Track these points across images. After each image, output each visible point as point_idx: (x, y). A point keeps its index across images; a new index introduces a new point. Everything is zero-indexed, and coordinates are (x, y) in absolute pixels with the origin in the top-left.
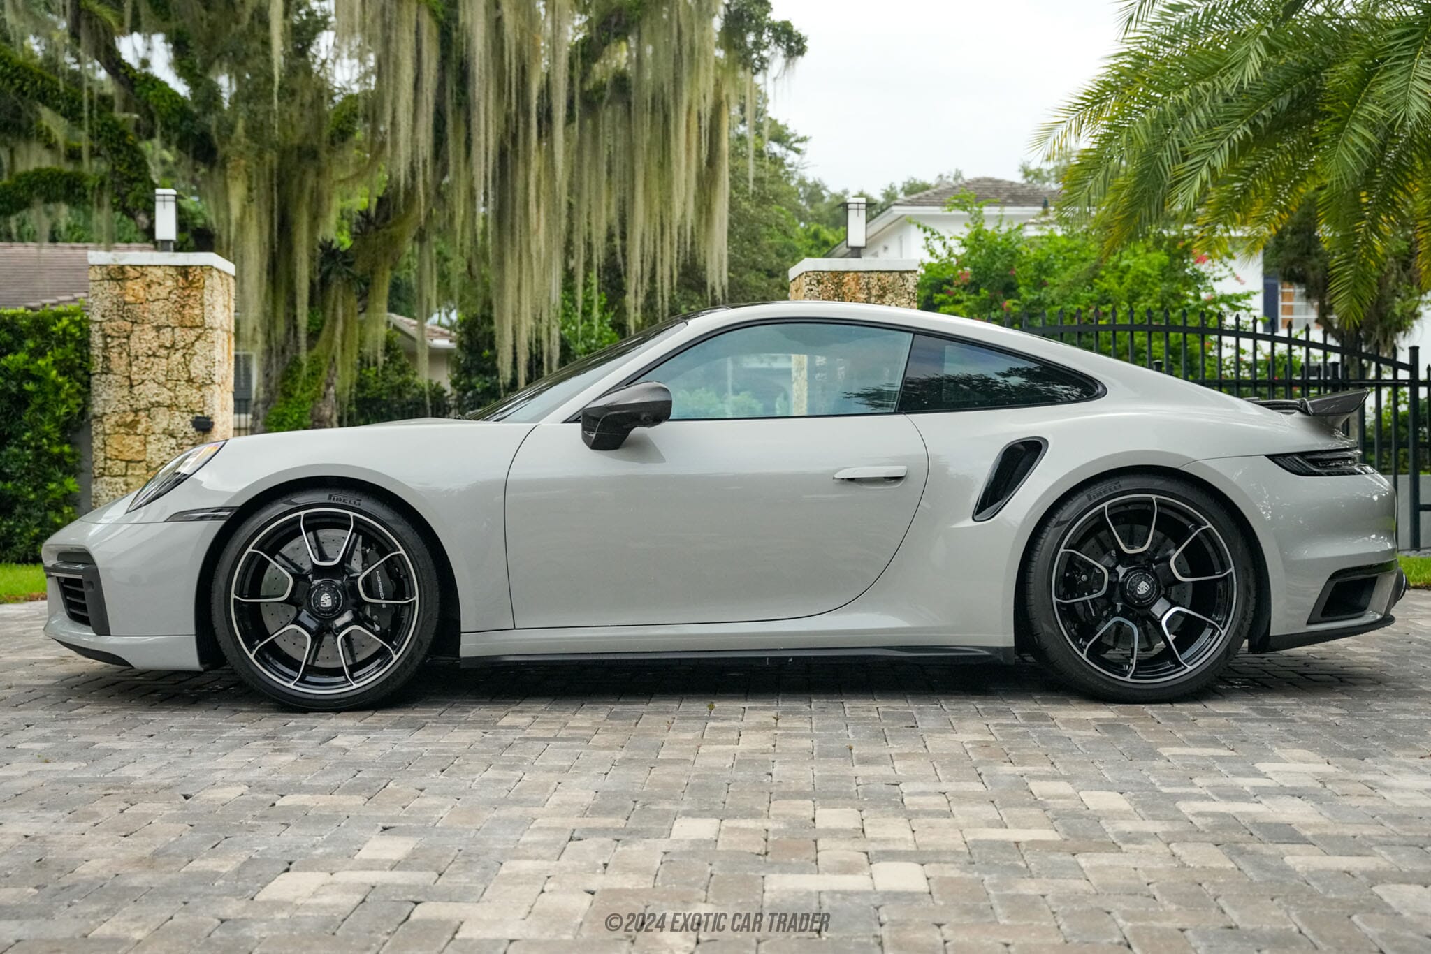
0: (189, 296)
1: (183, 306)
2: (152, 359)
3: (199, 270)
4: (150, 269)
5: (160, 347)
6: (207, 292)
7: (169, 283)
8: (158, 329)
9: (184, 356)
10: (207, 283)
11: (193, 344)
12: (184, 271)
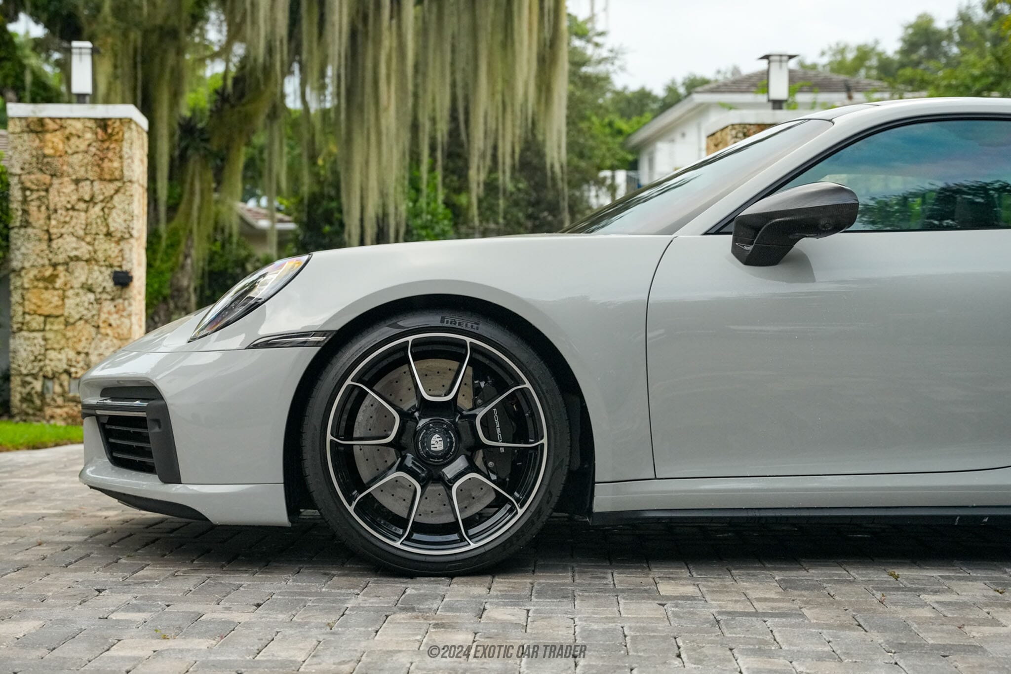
0: (108, 149)
1: (102, 159)
2: (71, 213)
3: (118, 124)
4: (69, 122)
5: (81, 199)
6: (126, 145)
7: (89, 136)
8: (77, 182)
9: (103, 209)
10: (126, 136)
11: (112, 197)
12: (103, 123)
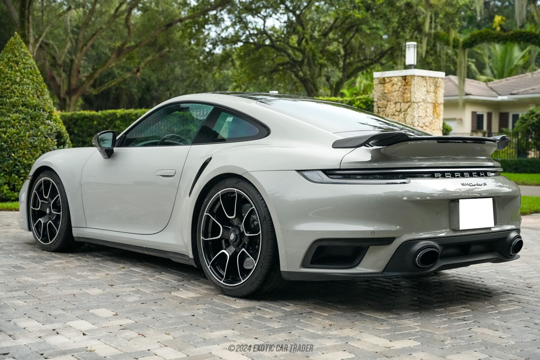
0: (406, 89)
1: (404, 93)
2: (393, 116)
3: (410, 77)
4: (393, 78)
5: (396, 111)
6: (412, 86)
7: (400, 84)
8: (396, 103)
9: (404, 115)
10: (413, 82)
11: (407, 109)
12: (405, 78)
